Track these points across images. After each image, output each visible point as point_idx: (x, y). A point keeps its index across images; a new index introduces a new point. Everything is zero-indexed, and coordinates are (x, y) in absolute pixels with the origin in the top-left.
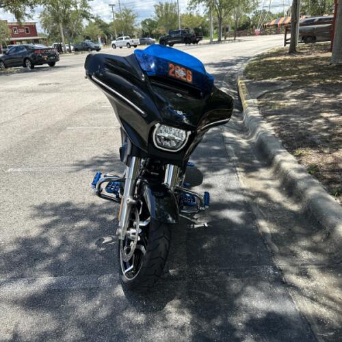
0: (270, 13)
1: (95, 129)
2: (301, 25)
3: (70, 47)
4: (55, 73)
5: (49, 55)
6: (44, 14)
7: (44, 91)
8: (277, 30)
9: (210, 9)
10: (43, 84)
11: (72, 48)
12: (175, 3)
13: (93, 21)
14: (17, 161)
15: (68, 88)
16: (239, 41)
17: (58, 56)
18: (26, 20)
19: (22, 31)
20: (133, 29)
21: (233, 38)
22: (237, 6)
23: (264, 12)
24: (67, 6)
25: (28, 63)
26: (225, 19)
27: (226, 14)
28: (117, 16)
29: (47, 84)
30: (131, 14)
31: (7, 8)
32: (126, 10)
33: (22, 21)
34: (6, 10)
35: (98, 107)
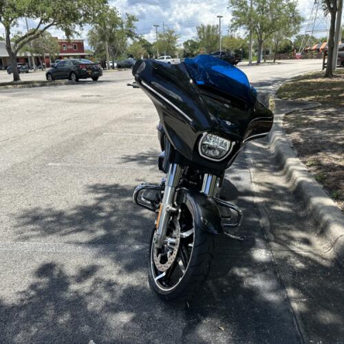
0: (313, 38)
1: (129, 136)
2: (340, 50)
3: (113, 63)
4: (97, 87)
5: (93, 70)
6: (91, 32)
7: (86, 102)
8: (318, 54)
9: (251, 32)
10: (85, 96)
11: (115, 65)
12: (217, 26)
13: (138, 40)
14: (57, 158)
15: (108, 101)
16: (279, 63)
17: (101, 72)
18: (75, 38)
19: (70, 47)
20: (175, 49)
21: (272, 61)
22: (278, 30)
23: (307, 36)
24: (114, 26)
25: (74, 77)
26: (265, 42)
27: (266, 37)
28: (161, 36)
29: (89, 96)
30: (174, 35)
31: (59, 25)
32: (169, 31)
33: (71, 38)
34: (58, 28)
35: (133, 117)
